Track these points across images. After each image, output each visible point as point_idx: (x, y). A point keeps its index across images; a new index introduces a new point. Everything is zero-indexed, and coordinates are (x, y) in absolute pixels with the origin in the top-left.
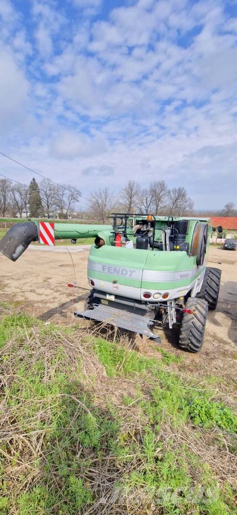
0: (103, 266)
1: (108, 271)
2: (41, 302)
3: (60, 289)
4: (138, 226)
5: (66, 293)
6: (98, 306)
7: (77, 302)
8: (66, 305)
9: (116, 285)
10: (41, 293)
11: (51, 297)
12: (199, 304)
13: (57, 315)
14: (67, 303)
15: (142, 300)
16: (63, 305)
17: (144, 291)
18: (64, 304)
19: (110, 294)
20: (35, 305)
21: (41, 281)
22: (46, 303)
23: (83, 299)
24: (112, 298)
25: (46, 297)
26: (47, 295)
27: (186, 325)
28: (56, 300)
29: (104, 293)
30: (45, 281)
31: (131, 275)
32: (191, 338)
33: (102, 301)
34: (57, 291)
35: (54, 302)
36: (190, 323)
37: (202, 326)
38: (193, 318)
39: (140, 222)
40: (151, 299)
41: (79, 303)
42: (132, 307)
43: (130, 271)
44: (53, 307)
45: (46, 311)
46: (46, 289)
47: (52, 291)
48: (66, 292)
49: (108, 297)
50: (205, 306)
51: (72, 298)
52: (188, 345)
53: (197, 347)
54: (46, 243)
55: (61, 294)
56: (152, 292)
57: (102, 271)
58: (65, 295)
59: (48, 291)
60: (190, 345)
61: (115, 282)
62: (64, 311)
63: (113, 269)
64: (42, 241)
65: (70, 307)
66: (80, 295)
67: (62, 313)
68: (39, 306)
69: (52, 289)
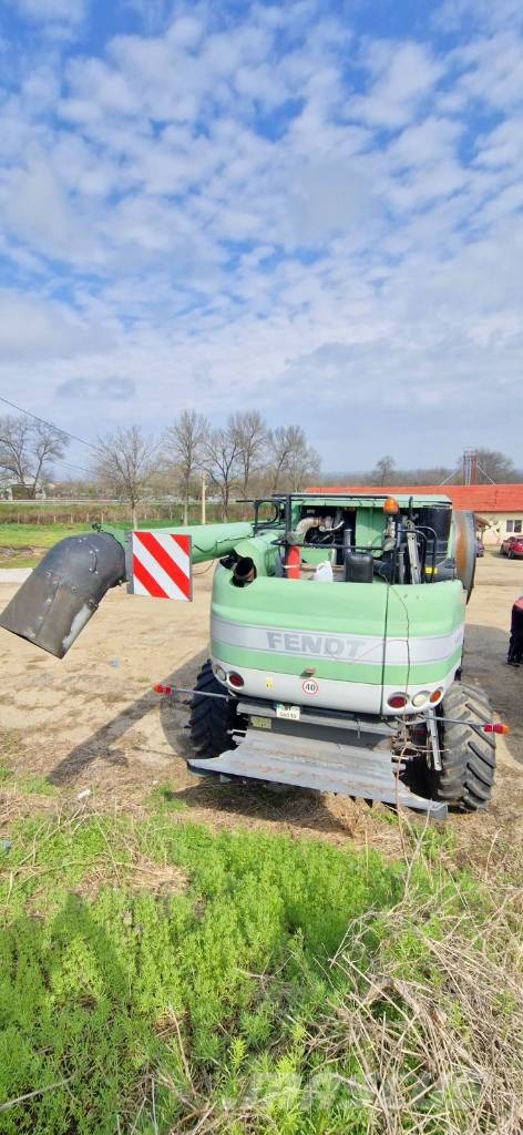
0: (270, 636)
1: (288, 647)
2: (39, 730)
3: (80, 685)
4: (309, 522)
5: (99, 696)
6: (243, 735)
7: (140, 717)
8: (114, 730)
9: (310, 682)
10: (32, 705)
11: (61, 711)
12: (472, 698)
13: (98, 762)
14: (112, 723)
15: (385, 712)
16: (105, 732)
17: (391, 690)
18: (108, 727)
19: (288, 704)
20: (27, 741)
21: (20, 669)
22: (55, 731)
23: (152, 707)
24: (294, 714)
25: (49, 713)
26: (50, 708)
27: (455, 753)
28: (79, 720)
29: (270, 703)
30: (32, 667)
31: (352, 653)
32: (470, 782)
33: (254, 721)
34: (76, 692)
35: (77, 725)
36: (464, 747)
37: (491, 749)
38: (467, 734)
39: (309, 511)
40: (408, 708)
41: (145, 717)
42: (353, 732)
43: (349, 642)
44: (80, 741)
45: (63, 755)
46: (41, 690)
47: (61, 694)
48: (98, 692)
49: (281, 712)
50: (484, 700)
51: (123, 706)
52: (462, 799)
53: (481, 800)
54: (156, 590)
55: (87, 701)
56: (412, 690)
57: (268, 647)
58: (99, 700)
59: (51, 697)
60: (467, 798)
61: (307, 675)
62: (113, 747)
63: (300, 640)
64: (138, 586)
65: (125, 735)
66: (140, 695)
67: (109, 754)
68: (39, 745)
69: (58, 689)
